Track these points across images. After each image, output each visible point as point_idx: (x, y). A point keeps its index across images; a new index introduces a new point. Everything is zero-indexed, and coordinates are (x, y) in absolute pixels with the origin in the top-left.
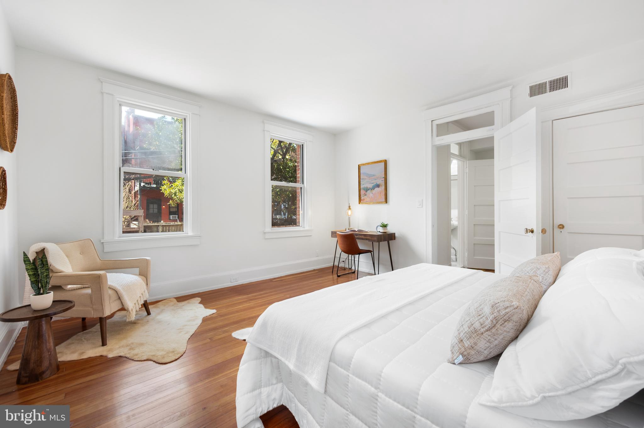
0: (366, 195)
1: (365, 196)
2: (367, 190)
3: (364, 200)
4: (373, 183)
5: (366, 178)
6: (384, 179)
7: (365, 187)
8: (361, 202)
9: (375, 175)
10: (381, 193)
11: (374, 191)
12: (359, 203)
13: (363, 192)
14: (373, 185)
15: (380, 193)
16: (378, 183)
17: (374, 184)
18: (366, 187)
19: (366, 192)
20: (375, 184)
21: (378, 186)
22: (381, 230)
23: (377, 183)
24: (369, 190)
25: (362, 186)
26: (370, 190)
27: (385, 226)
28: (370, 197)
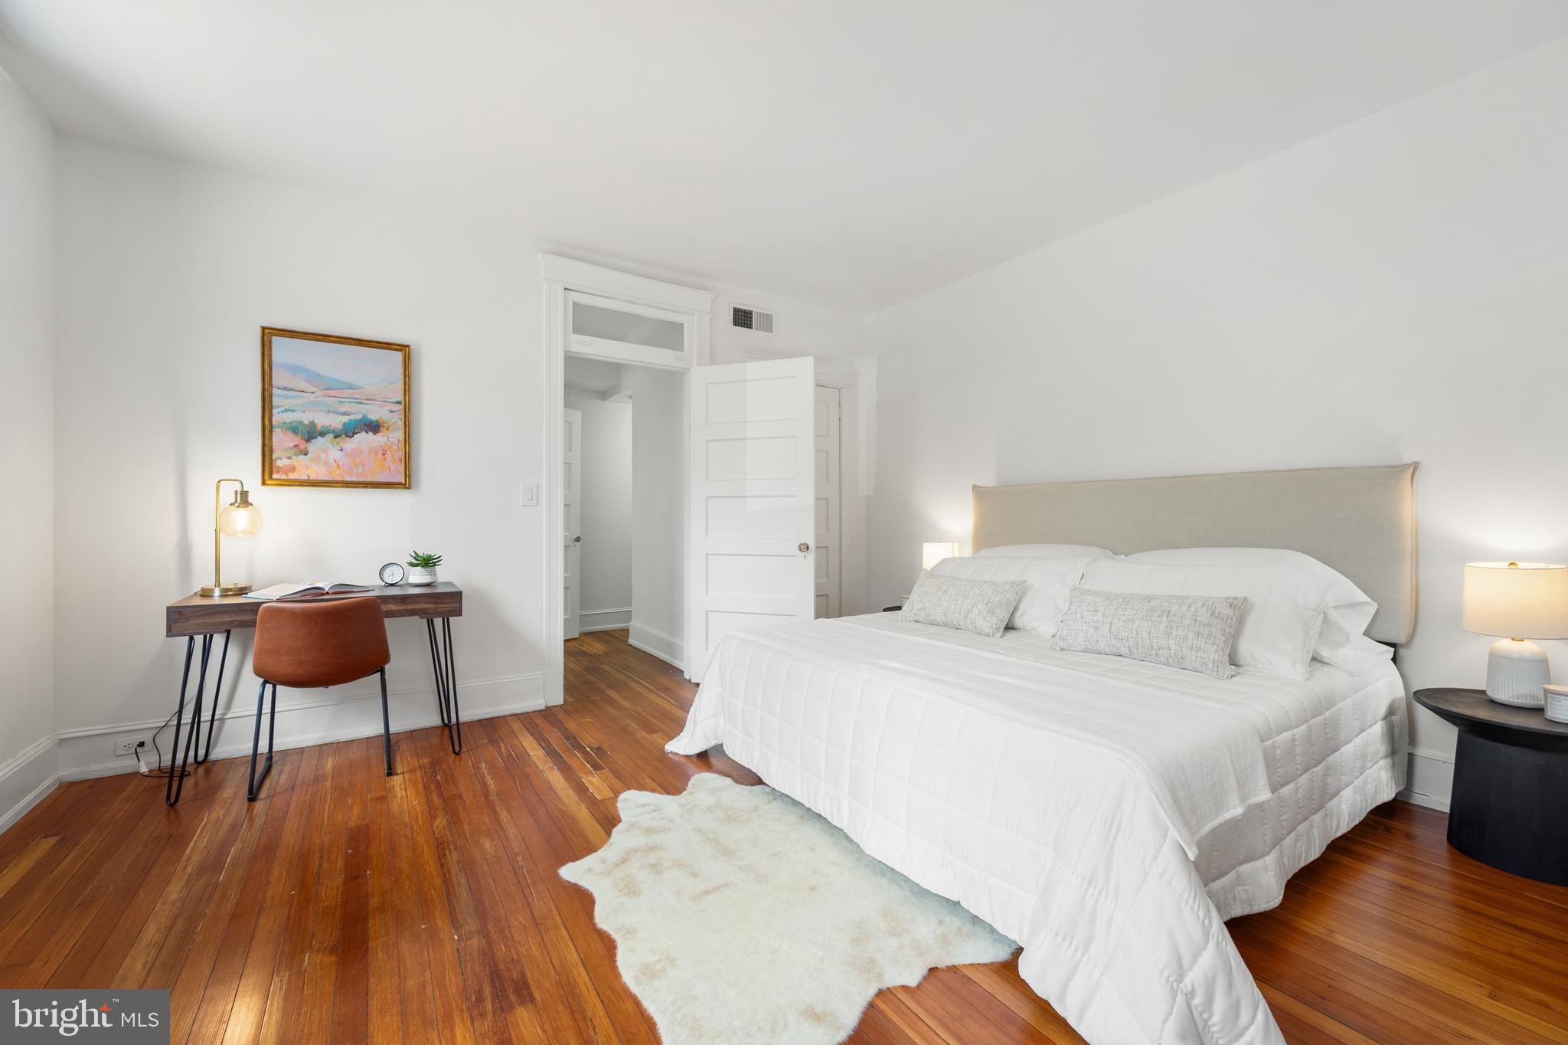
0: (306, 454)
1: (303, 456)
2: (311, 433)
3: (293, 469)
4: (345, 414)
5: (309, 388)
6: (401, 407)
7: (301, 422)
8: (271, 478)
9: (358, 388)
10: (389, 455)
11: (350, 444)
12: (264, 483)
13: (282, 441)
14: (345, 419)
15: (380, 452)
16: (373, 417)
17: (353, 417)
18: (306, 422)
19: (308, 440)
20: (360, 417)
21: (374, 427)
22: (418, 576)
23: (369, 416)
24: (322, 434)
25: (278, 417)
26: (331, 436)
27: (428, 562)
28: (326, 463)
